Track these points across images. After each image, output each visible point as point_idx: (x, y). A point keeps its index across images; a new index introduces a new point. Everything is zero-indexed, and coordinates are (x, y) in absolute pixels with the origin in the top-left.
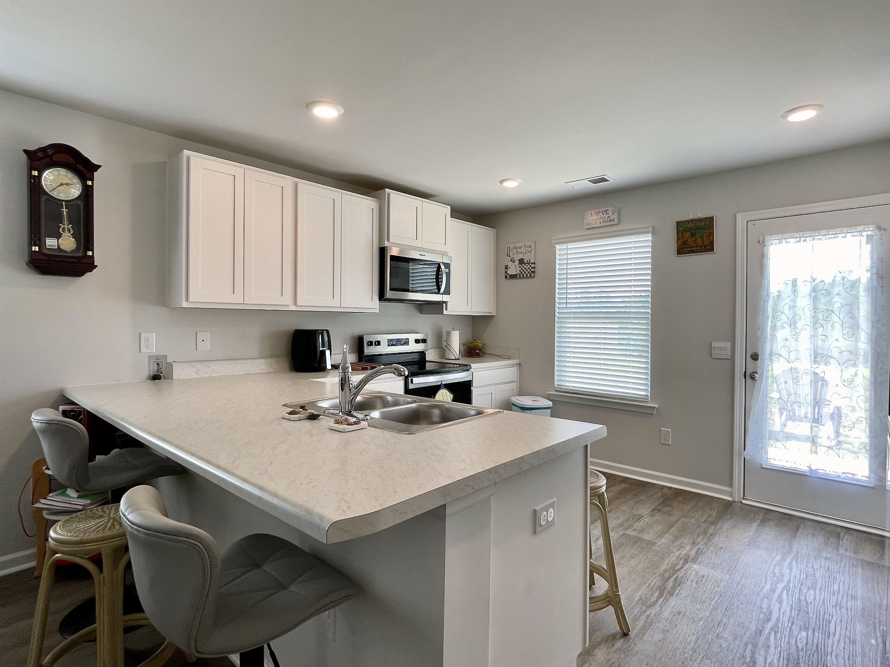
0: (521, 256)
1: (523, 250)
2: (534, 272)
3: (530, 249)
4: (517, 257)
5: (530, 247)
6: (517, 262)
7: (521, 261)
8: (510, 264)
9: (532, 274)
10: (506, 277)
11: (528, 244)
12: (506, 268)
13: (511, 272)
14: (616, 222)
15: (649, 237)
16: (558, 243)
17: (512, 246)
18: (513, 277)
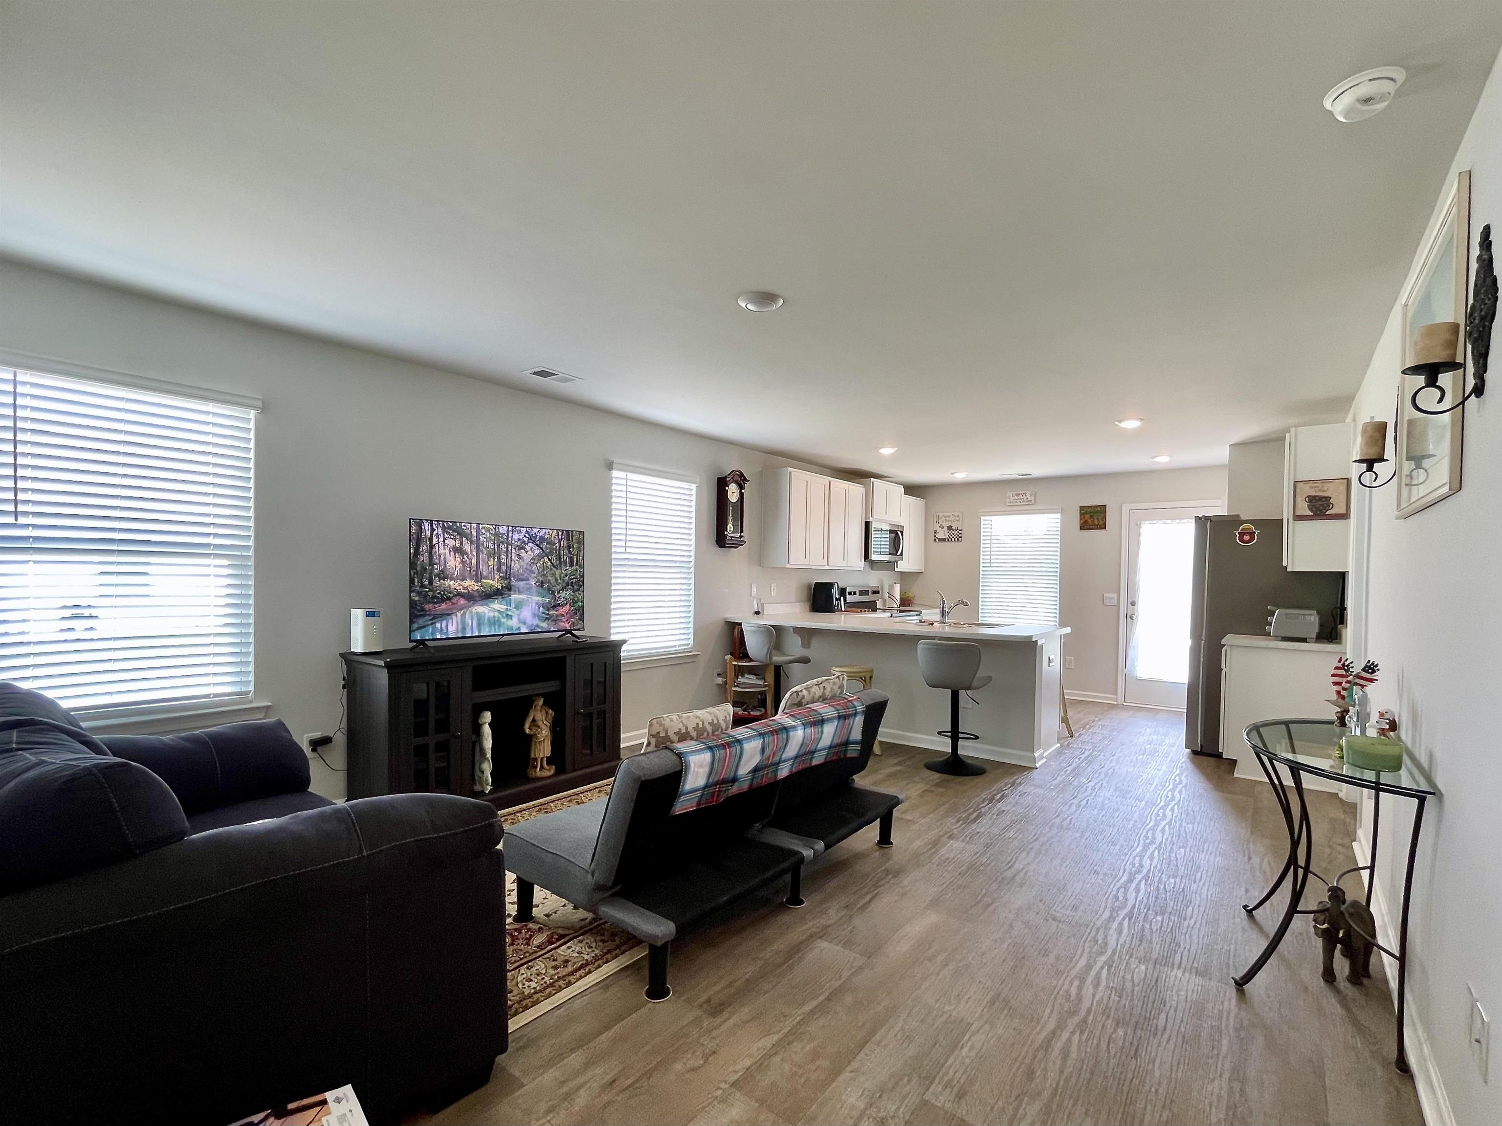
0: (949, 524)
1: (952, 518)
2: (961, 537)
3: (958, 519)
4: (946, 525)
5: (958, 516)
6: (946, 528)
7: (950, 528)
8: (939, 529)
9: (959, 539)
10: (935, 540)
11: (956, 514)
12: (935, 532)
13: (939, 536)
14: (1033, 502)
15: (1059, 516)
16: (983, 516)
17: (941, 515)
18: (941, 540)
